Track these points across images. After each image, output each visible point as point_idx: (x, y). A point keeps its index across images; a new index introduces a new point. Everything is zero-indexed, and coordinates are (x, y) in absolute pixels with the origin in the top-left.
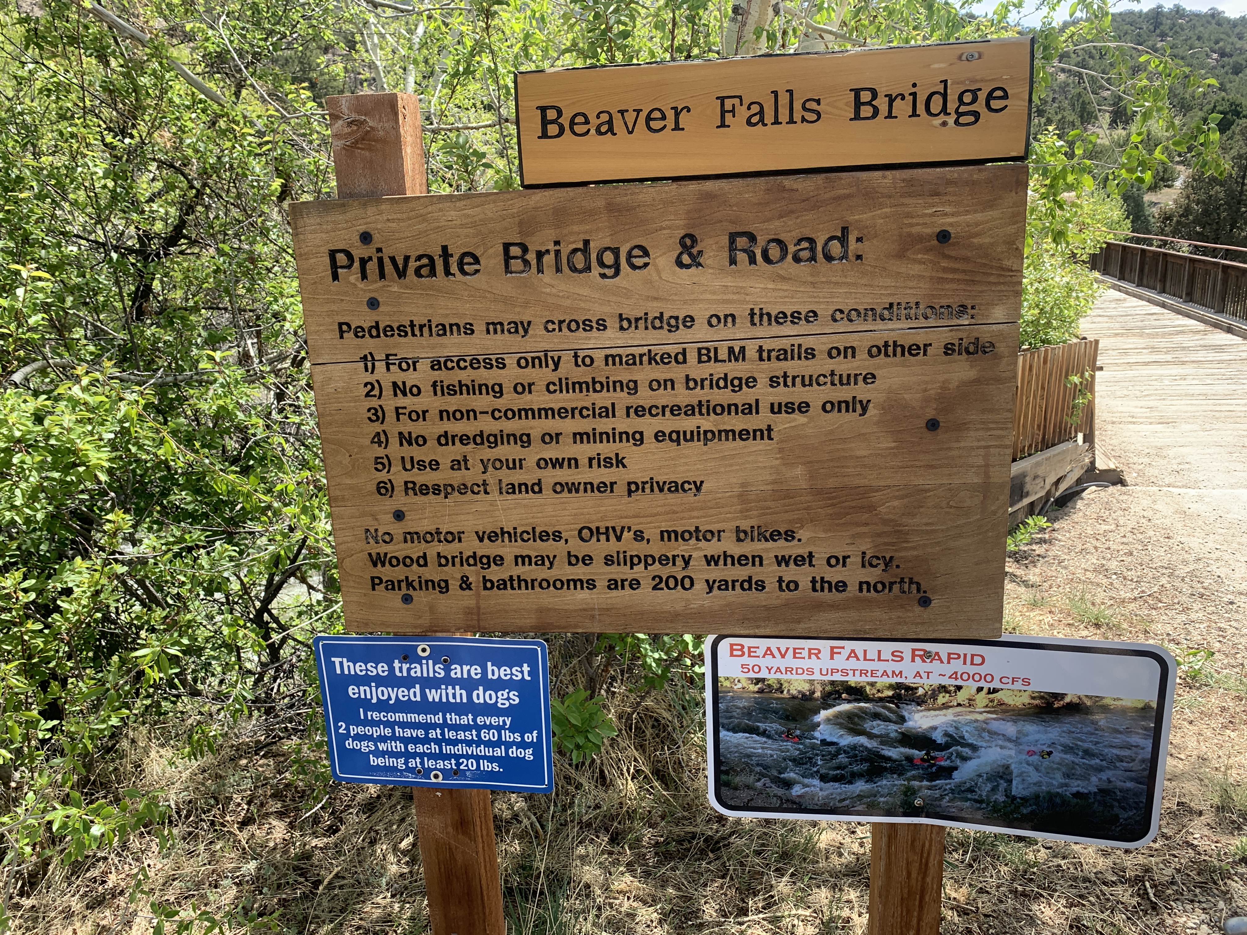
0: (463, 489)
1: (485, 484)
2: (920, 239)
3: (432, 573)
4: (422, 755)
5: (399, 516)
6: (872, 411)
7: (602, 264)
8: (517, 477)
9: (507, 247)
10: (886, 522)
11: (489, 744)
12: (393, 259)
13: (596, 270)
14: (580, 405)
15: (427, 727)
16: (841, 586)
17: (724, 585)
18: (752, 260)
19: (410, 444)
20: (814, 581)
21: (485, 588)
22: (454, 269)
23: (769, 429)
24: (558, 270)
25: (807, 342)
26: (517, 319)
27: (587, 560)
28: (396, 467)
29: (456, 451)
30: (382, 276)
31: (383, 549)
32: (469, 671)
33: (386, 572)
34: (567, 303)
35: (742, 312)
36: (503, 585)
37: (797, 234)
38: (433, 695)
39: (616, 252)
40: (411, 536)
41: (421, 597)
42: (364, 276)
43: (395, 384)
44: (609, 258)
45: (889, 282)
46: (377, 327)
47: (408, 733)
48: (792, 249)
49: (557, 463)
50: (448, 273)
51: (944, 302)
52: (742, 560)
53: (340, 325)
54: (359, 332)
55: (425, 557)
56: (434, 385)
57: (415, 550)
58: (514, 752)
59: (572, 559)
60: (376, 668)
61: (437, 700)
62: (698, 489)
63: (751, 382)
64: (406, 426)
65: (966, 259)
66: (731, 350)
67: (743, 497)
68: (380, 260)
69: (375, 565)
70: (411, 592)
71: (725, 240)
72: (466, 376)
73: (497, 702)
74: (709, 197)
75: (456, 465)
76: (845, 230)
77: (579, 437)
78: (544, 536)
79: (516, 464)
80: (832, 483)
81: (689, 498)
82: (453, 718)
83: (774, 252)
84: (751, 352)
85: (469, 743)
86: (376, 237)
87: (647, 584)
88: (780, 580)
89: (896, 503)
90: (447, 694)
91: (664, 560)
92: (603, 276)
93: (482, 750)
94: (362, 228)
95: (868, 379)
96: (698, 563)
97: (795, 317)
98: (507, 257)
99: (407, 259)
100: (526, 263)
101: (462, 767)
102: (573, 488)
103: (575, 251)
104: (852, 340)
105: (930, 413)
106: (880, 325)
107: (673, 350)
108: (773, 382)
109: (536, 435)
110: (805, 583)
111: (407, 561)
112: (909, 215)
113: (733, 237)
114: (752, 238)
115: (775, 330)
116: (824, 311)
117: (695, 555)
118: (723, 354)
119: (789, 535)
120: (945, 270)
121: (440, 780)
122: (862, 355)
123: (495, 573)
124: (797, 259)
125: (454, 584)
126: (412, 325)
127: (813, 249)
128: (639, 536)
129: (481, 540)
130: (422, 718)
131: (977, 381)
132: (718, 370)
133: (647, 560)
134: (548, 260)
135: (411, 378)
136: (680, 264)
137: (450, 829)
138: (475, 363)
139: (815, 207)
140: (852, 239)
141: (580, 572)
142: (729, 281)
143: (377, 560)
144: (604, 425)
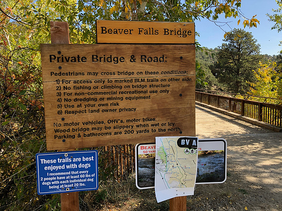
0: (80, 112)
1: (85, 110)
2: (177, 58)
3: (71, 133)
4: (64, 184)
5: (63, 119)
6: (169, 92)
7: (114, 60)
8: (94, 108)
9: (93, 56)
11: (82, 178)
12: (66, 58)
13: (113, 62)
14: (109, 91)
15: (66, 176)
17: (141, 132)
18: (146, 61)
19: (67, 101)
20: (159, 129)
21: (84, 136)
22: (80, 60)
23: (150, 96)
25: (157, 78)
26: (95, 72)
27: (110, 128)
28: (63, 107)
29: (79, 103)
30: (63, 61)
31: (58, 128)
32: (78, 160)
33: (58, 134)
34: (106, 69)
35: (144, 72)
36: (89, 135)
37: (154, 56)
39: (117, 58)
40: (66, 124)
41: (68, 140)
42: (58, 61)
43: (64, 87)
45: (172, 66)
46: (60, 73)
47: (61, 178)
48: (153, 59)
49: (103, 105)
51: (182, 70)
52: (144, 126)
53: (51, 72)
54: (56, 74)
55: (69, 129)
56: (74, 87)
57: (67, 128)
58: (89, 180)
59: (106, 128)
60: (53, 161)
61: (69, 168)
62: (135, 110)
63: (146, 86)
64: (66, 97)
65: (186, 62)
66: (142, 79)
67: (144, 112)
68: (63, 58)
70: (65, 139)
71: (140, 57)
72: (82, 85)
73: (85, 167)
74: (137, 48)
75: (78, 106)
76: (163, 56)
77: (109, 99)
78: (99, 123)
79: (94, 105)
80: (162, 108)
81: (133, 112)
82: (73, 173)
83: (150, 59)
84: (146, 80)
85: (77, 179)
86: (62, 52)
87: (123, 133)
88: (152, 130)
89: (174, 112)
90: (72, 166)
91: (127, 127)
93: (80, 181)
94: (59, 50)
96: (135, 127)
97: (154, 73)
98: (93, 58)
99: (69, 58)
101: (75, 186)
102: (107, 111)
103: (108, 57)
104: (165, 78)
105: (180, 93)
107: (130, 79)
108: (150, 86)
109: (98, 98)
110: (157, 130)
111: (64, 131)
112: (175, 54)
113: (142, 56)
114: (146, 57)
115: (150, 75)
116: (160, 72)
117: (135, 125)
118: (140, 80)
119: (154, 119)
121: (69, 190)
124: (154, 61)
125: (76, 136)
126: (69, 73)
127: (157, 60)
128: (122, 122)
129: (84, 124)
130: (65, 174)
131: (188, 86)
132: (138, 83)
133: (123, 127)
134: (102, 59)
135: (68, 85)
136: (131, 61)
137: (71, 204)
138: (84, 82)
139: (158, 51)
140: (165, 58)
141: (108, 131)
142: (141, 65)
143: (56, 131)
144: (114, 96)
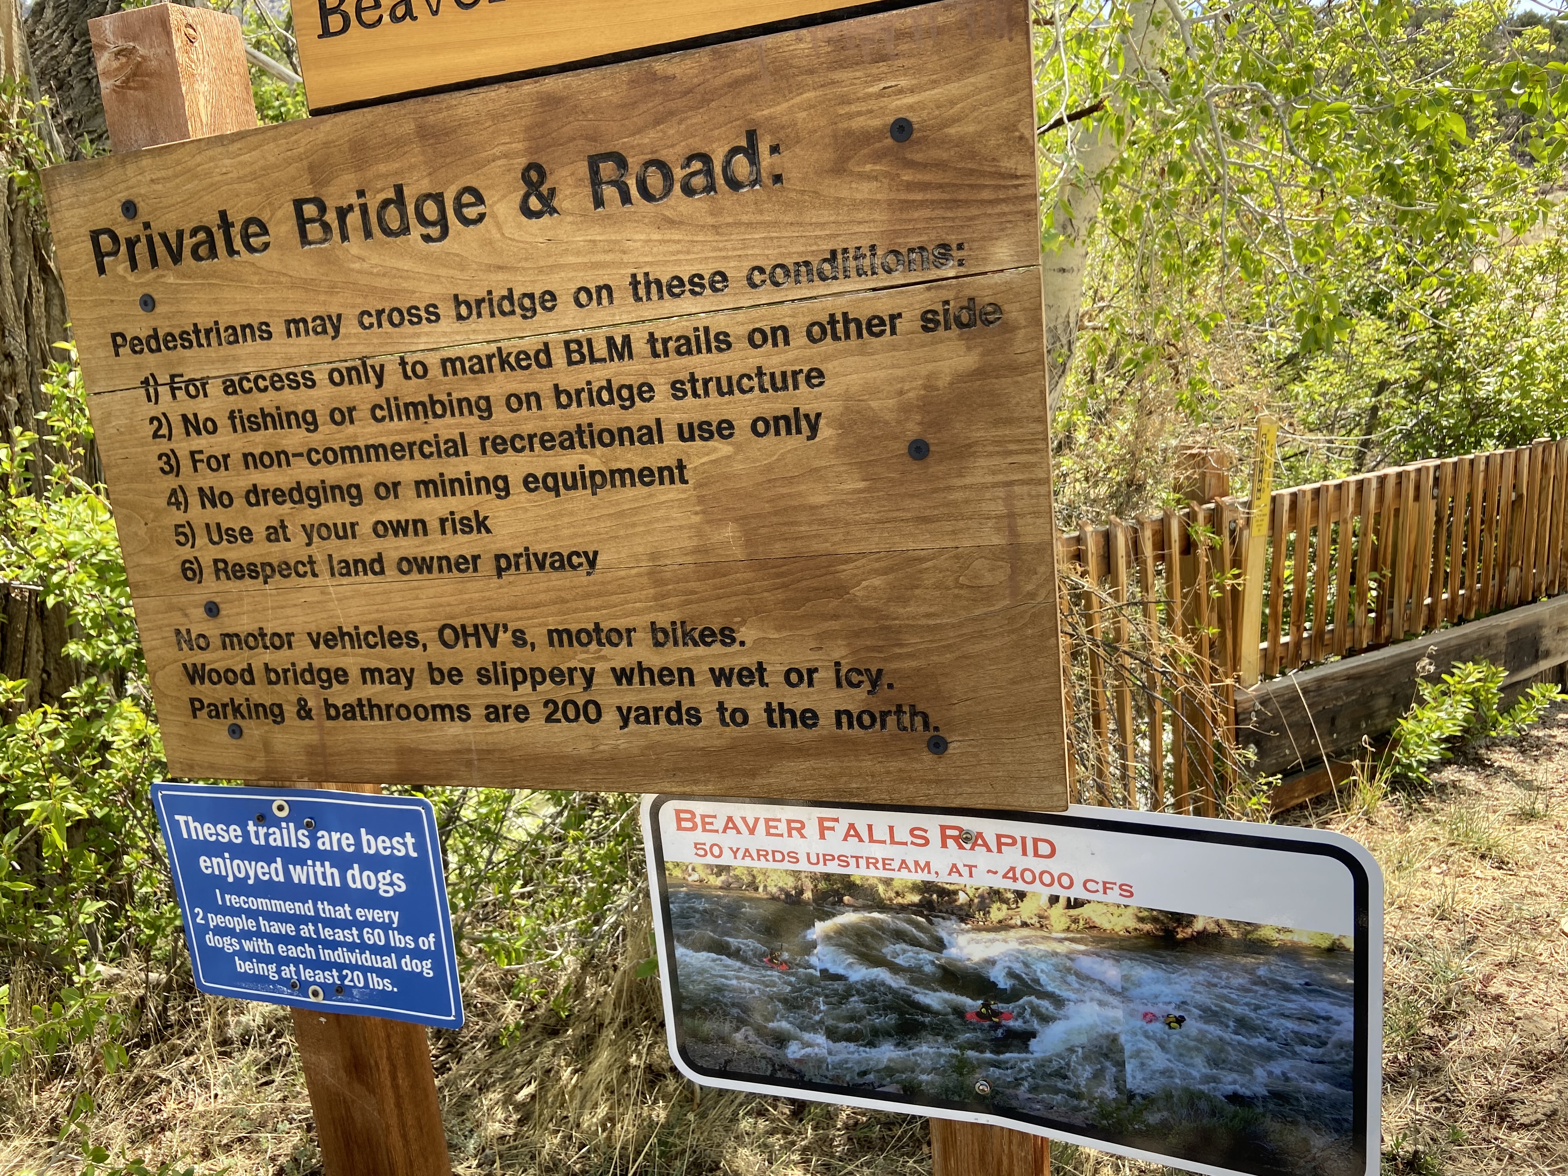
0: (285, 569)
1: (311, 562)
2: (866, 138)
3: (260, 693)
4: (296, 961)
5: (212, 610)
6: (825, 431)
7: (423, 221)
8: (351, 550)
9: (299, 204)
10: (864, 612)
11: (375, 950)
12: (164, 237)
13: (417, 230)
14: (418, 437)
15: (298, 920)
16: (809, 718)
17: (645, 715)
18: (626, 199)
19: (214, 505)
20: (769, 710)
21: (329, 717)
22: (238, 244)
23: (681, 466)
24: (368, 234)
25: (718, 323)
26: (322, 311)
27: (454, 675)
28: (201, 540)
29: (270, 512)
30: (154, 262)
31: (199, 658)
32: (339, 840)
33: (208, 692)
34: (384, 283)
35: (619, 279)
36: (352, 712)
37: (681, 150)
38: (299, 874)
39: (438, 199)
40: (230, 640)
41: (254, 729)
42: (134, 266)
43: (185, 417)
44: (431, 210)
45: (826, 215)
46: (155, 336)
47: (276, 928)
48: (679, 174)
49: (399, 528)
50: (232, 252)
51: (914, 241)
52: (664, 676)
53: (114, 336)
54: (136, 345)
55: (250, 670)
56: (232, 417)
57: (237, 660)
58: (409, 964)
59: (437, 675)
60: (227, 831)
61: (304, 881)
62: (592, 563)
63: (645, 391)
64: (208, 479)
65: (940, 165)
66: (610, 341)
67: (655, 576)
68: (150, 240)
69: (193, 682)
70: (239, 721)
71: (583, 169)
72: (267, 400)
73: (378, 888)
74: (551, 102)
75: (276, 533)
76: (751, 136)
77: (424, 487)
78: (395, 639)
79: (348, 531)
80: (779, 549)
81: (579, 578)
82: (326, 909)
83: (655, 181)
84: (640, 346)
85: (351, 947)
86: (141, 206)
87: (538, 712)
88: (721, 708)
89: (877, 581)
90: (315, 873)
91: (557, 676)
92: (427, 238)
93: (368, 959)
94: (123, 196)
95: (815, 377)
96: (604, 681)
97: (696, 284)
98: (302, 222)
99: (180, 235)
100: (326, 227)
101: (346, 982)
102: (423, 565)
103: (386, 203)
104: (782, 316)
105: (913, 430)
106: (820, 288)
107: (531, 344)
108: (677, 390)
109: (367, 485)
110: (757, 713)
111: (228, 676)
112: (845, 100)
113: (594, 162)
114: (621, 162)
115: (669, 305)
116: (736, 271)
117: (600, 667)
118: (601, 350)
119: (727, 636)
120: (910, 186)
121: (320, 999)
122: (799, 339)
123: (340, 695)
124: (688, 191)
125: (290, 710)
126: (197, 331)
127: (709, 172)
128: (519, 639)
129: (316, 645)
130: (287, 907)
131: (980, 373)
132: (598, 374)
133: (535, 676)
134: (354, 219)
135: (203, 408)
136: (529, 213)
137: (342, 1073)
138: (277, 382)
139: (705, 102)
140: (764, 148)
141: (446, 693)
142: (596, 234)
143: (195, 674)
144: (454, 468)
